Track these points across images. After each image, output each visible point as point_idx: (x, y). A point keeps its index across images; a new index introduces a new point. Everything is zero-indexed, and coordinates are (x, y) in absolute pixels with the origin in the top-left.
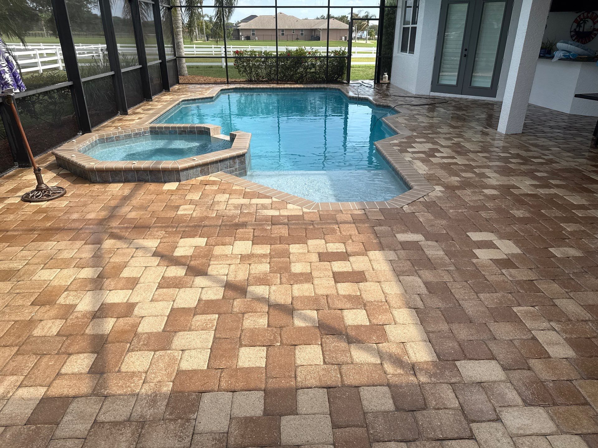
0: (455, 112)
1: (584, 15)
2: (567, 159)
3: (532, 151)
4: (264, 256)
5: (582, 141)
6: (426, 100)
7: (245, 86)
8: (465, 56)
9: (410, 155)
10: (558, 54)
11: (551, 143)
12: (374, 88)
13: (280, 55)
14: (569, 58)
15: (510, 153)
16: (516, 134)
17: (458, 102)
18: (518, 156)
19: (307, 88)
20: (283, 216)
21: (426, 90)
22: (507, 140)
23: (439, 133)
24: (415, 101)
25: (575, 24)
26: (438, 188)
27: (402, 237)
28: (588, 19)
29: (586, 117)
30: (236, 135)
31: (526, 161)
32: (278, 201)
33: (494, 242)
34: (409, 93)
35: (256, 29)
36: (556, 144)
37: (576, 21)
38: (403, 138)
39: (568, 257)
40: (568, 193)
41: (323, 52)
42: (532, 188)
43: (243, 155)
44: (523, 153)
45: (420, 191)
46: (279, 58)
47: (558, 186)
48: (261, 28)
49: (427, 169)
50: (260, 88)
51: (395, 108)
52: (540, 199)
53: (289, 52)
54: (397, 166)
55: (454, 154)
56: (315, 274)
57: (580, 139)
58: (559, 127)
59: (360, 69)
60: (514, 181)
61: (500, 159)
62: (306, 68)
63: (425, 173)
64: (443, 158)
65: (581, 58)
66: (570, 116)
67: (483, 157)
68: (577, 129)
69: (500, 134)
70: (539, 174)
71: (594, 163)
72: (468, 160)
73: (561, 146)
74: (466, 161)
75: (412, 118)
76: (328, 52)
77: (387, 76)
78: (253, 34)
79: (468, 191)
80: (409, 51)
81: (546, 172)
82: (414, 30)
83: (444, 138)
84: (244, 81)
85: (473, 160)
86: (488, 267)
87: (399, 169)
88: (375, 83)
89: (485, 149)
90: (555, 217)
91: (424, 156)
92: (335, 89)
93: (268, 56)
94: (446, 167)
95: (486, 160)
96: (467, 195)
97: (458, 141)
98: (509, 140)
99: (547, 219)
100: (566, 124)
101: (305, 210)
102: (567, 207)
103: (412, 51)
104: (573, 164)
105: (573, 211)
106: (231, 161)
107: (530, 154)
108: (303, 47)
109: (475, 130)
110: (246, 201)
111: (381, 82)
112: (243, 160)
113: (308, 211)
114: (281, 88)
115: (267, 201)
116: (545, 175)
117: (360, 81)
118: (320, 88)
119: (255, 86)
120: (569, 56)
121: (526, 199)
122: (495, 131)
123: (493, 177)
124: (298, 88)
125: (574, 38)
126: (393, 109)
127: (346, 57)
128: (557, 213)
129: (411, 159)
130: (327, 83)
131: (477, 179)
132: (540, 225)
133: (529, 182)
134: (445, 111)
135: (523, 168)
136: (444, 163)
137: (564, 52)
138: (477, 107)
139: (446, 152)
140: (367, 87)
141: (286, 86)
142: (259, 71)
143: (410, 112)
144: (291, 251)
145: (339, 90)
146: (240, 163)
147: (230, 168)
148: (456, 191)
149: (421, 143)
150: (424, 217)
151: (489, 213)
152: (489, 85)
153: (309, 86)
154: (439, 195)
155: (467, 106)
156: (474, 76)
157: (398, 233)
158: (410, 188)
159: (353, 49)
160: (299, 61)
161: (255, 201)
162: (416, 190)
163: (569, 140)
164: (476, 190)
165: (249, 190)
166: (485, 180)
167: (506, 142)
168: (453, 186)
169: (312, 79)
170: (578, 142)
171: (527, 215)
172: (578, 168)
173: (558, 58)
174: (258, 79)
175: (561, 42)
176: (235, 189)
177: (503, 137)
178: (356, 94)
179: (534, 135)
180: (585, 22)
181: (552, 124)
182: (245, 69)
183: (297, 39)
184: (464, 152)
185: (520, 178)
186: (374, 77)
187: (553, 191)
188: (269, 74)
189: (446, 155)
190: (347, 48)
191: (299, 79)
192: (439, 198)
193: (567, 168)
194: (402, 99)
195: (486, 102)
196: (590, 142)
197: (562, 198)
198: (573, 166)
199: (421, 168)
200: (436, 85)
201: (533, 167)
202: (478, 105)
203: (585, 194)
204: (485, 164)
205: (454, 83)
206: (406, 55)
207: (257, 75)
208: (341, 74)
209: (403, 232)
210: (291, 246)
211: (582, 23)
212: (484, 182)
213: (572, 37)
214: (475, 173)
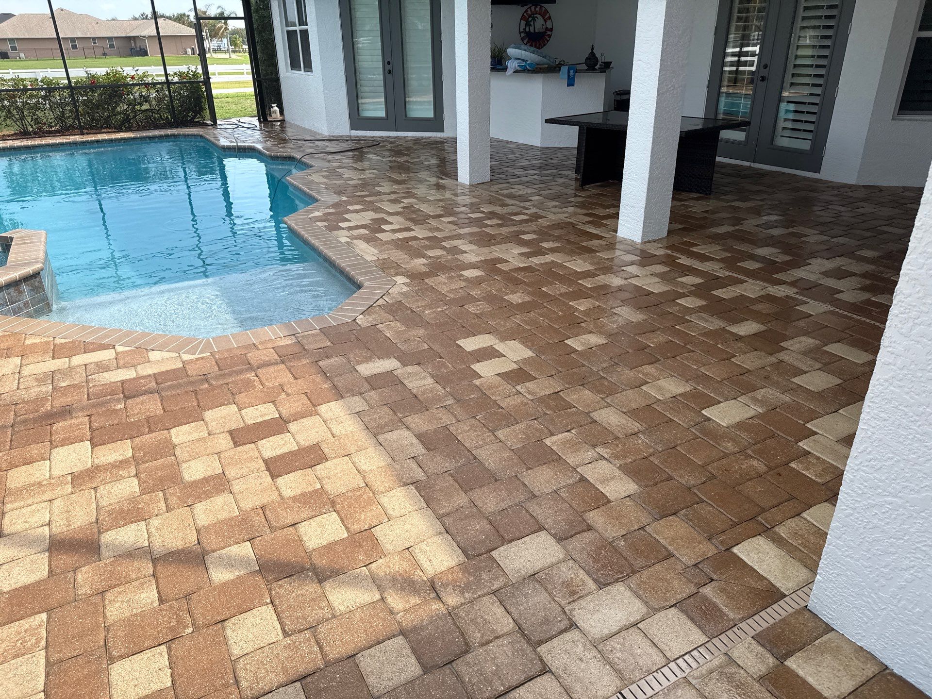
0: (394, 159)
1: (531, 10)
2: (553, 210)
3: (509, 205)
4: (122, 464)
5: (564, 183)
6: (347, 143)
7: (17, 143)
8: (390, 72)
9: (345, 232)
10: (512, 65)
11: (529, 191)
12: (261, 130)
13: (76, 83)
14: (527, 70)
15: (483, 212)
16: (483, 183)
17: (394, 142)
18: (492, 215)
19: (142, 138)
20: (144, 377)
21: (343, 128)
22: (473, 194)
23: (378, 194)
24: (332, 147)
25: (523, 23)
26: (401, 280)
27: (367, 369)
28: (537, 15)
29: (561, 148)
30: (12, 239)
31: (505, 220)
32: (130, 351)
33: (496, 347)
34: (319, 134)
35: (17, 39)
36: (536, 191)
37: (523, 18)
38: (328, 207)
39: (591, 348)
40: (568, 258)
41: (157, 76)
42: (523, 258)
43: (36, 275)
44: (498, 209)
45: (375, 289)
46: (73, 88)
47: (553, 250)
48: (28, 37)
49: (376, 252)
50: (48, 145)
51: (303, 159)
52: (537, 273)
53: (93, 78)
54: (329, 253)
55: (408, 224)
56: (231, 473)
57: (561, 180)
58: (533, 167)
59: (230, 100)
60: (497, 252)
61: (472, 222)
62: (131, 104)
63: (375, 258)
64: (395, 231)
65: (540, 69)
66: (542, 149)
67: (449, 222)
68: (555, 167)
69: (463, 185)
70: (526, 237)
71: (586, 212)
72: (430, 230)
73: (541, 193)
74: (428, 232)
75: (333, 173)
76: (166, 75)
77: (277, 109)
78: (14, 48)
79: (442, 278)
80: (305, 67)
81: (534, 232)
82: (305, 34)
83: (388, 201)
84: (12, 135)
85: (438, 229)
86: (497, 387)
87: (334, 258)
88: (260, 122)
89: (449, 210)
90: (561, 295)
91: (367, 232)
92: (194, 136)
93: (51, 88)
94: (403, 245)
95: (455, 227)
96: (442, 283)
97: (409, 203)
98: (477, 193)
99: (552, 299)
100: (539, 161)
101: (186, 357)
102: (571, 278)
103: (308, 67)
104: (562, 216)
105: (579, 281)
106: (12, 291)
107: (508, 210)
108: (119, 69)
109: (428, 183)
110: (61, 363)
111: (269, 119)
112: (37, 284)
113: (192, 357)
114: (92, 142)
115: (106, 355)
116: (534, 236)
117: (234, 120)
118: (167, 136)
119: (36, 142)
120: (525, 66)
121: (521, 276)
122: (455, 183)
123: (470, 250)
124: (125, 140)
125: (525, 42)
126: (300, 161)
127: (201, 82)
128: (561, 288)
129: (348, 240)
130: (177, 127)
131: (449, 257)
132: (545, 310)
133: (517, 250)
134: (378, 158)
135: (504, 230)
136: (399, 239)
137: (518, 61)
138: (422, 149)
139: (397, 222)
140: (248, 128)
141: (100, 137)
142: (40, 114)
143: (327, 165)
144: (176, 440)
145: (201, 136)
146: (33, 290)
147: (12, 303)
148: (425, 280)
149: (357, 211)
150: (391, 329)
151: (479, 305)
152: (431, 115)
153: (145, 134)
154: (404, 290)
155: (408, 149)
156: (409, 101)
157: (359, 363)
158: (359, 286)
159: (211, 69)
160: (116, 92)
161: (79, 360)
162: (368, 287)
163: (549, 184)
164: (453, 274)
165: (63, 341)
166: (460, 257)
167: (475, 197)
168: (420, 273)
169: (148, 122)
170: (559, 185)
171: (528, 298)
172: (570, 220)
173: (513, 71)
174: (40, 129)
175: (513, 48)
176: (32, 344)
177: (468, 190)
178: (232, 142)
179: (505, 181)
180: (534, 19)
181: (524, 163)
182: (9, 111)
183: (105, 54)
184: (422, 218)
185: (504, 246)
186: (256, 113)
187: (549, 258)
188: (61, 119)
189: (398, 227)
190: (200, 67)
191: (122, 123)
192: (405, 294)
193: (557, 222)
194: (310, 144)
195: (432, 139)
196: (573, 183)
197: (561, 266)
198: (563, 218)
199: (368, 252)
200: (357, 120)
201: (516, 228)
202: (424, 145)
203: (587, 255)
204: (454, 233)
205: (382, 114)
206: (301, 74)
207: (37, 121)
208: (199, 111)
209: (366, 360)
210: (173, 431)
211: (531, 21)
212: (461, 261)
213: (523, 39)
214: (444, 248)
